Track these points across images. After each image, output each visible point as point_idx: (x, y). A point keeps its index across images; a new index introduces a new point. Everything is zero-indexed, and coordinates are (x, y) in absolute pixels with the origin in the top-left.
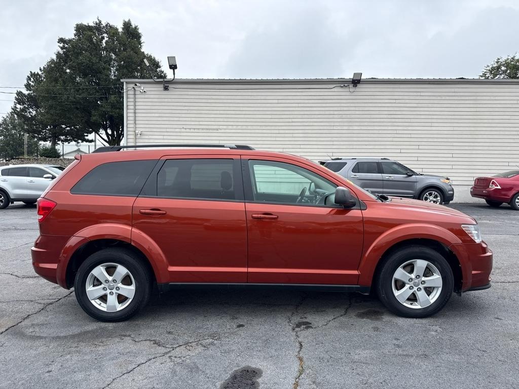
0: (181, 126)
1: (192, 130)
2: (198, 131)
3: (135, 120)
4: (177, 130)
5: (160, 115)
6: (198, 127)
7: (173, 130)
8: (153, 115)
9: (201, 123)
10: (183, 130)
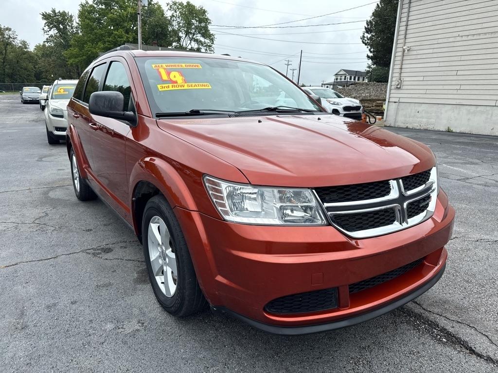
0: (456, 34)
1: (470, 38)
2: (478, 37)
3: (406, 34)
4: (451, 40)
5: (434, 23)
6: (480, 31)
7: (445, 40)
8: (426, 24)
9: (485, 25)
10: (459, 39)
